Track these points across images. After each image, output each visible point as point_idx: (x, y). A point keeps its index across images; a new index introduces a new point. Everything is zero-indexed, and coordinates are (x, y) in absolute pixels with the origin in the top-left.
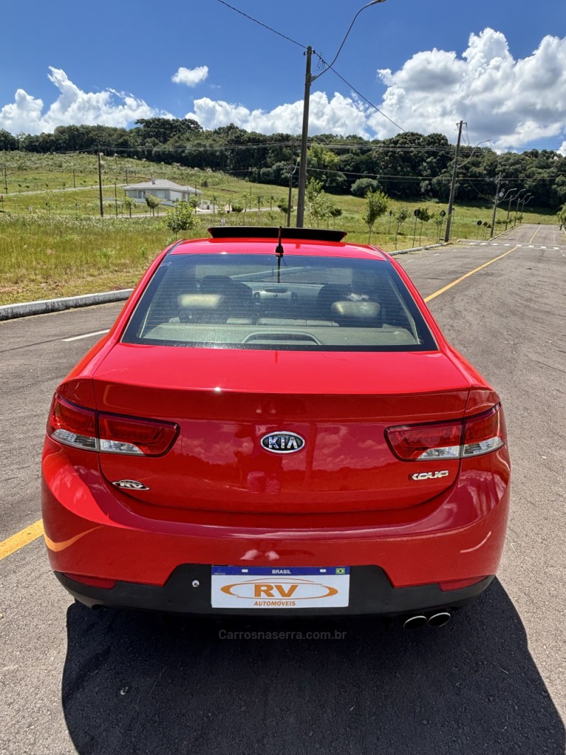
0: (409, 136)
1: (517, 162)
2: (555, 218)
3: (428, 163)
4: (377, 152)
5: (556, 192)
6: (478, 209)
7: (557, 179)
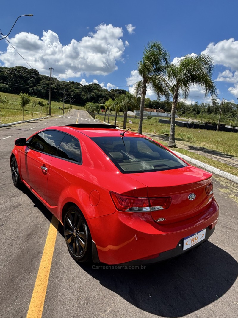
0: (21, 68)
1: (67, 85)
2: (83, 108)
3: (31, 80)
4: (6, 72)
5: (82, 98)
6: (54, 102)
7: (82, 94)
